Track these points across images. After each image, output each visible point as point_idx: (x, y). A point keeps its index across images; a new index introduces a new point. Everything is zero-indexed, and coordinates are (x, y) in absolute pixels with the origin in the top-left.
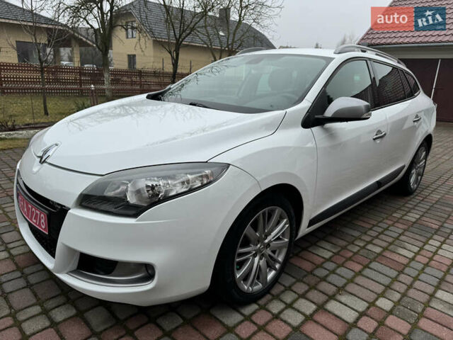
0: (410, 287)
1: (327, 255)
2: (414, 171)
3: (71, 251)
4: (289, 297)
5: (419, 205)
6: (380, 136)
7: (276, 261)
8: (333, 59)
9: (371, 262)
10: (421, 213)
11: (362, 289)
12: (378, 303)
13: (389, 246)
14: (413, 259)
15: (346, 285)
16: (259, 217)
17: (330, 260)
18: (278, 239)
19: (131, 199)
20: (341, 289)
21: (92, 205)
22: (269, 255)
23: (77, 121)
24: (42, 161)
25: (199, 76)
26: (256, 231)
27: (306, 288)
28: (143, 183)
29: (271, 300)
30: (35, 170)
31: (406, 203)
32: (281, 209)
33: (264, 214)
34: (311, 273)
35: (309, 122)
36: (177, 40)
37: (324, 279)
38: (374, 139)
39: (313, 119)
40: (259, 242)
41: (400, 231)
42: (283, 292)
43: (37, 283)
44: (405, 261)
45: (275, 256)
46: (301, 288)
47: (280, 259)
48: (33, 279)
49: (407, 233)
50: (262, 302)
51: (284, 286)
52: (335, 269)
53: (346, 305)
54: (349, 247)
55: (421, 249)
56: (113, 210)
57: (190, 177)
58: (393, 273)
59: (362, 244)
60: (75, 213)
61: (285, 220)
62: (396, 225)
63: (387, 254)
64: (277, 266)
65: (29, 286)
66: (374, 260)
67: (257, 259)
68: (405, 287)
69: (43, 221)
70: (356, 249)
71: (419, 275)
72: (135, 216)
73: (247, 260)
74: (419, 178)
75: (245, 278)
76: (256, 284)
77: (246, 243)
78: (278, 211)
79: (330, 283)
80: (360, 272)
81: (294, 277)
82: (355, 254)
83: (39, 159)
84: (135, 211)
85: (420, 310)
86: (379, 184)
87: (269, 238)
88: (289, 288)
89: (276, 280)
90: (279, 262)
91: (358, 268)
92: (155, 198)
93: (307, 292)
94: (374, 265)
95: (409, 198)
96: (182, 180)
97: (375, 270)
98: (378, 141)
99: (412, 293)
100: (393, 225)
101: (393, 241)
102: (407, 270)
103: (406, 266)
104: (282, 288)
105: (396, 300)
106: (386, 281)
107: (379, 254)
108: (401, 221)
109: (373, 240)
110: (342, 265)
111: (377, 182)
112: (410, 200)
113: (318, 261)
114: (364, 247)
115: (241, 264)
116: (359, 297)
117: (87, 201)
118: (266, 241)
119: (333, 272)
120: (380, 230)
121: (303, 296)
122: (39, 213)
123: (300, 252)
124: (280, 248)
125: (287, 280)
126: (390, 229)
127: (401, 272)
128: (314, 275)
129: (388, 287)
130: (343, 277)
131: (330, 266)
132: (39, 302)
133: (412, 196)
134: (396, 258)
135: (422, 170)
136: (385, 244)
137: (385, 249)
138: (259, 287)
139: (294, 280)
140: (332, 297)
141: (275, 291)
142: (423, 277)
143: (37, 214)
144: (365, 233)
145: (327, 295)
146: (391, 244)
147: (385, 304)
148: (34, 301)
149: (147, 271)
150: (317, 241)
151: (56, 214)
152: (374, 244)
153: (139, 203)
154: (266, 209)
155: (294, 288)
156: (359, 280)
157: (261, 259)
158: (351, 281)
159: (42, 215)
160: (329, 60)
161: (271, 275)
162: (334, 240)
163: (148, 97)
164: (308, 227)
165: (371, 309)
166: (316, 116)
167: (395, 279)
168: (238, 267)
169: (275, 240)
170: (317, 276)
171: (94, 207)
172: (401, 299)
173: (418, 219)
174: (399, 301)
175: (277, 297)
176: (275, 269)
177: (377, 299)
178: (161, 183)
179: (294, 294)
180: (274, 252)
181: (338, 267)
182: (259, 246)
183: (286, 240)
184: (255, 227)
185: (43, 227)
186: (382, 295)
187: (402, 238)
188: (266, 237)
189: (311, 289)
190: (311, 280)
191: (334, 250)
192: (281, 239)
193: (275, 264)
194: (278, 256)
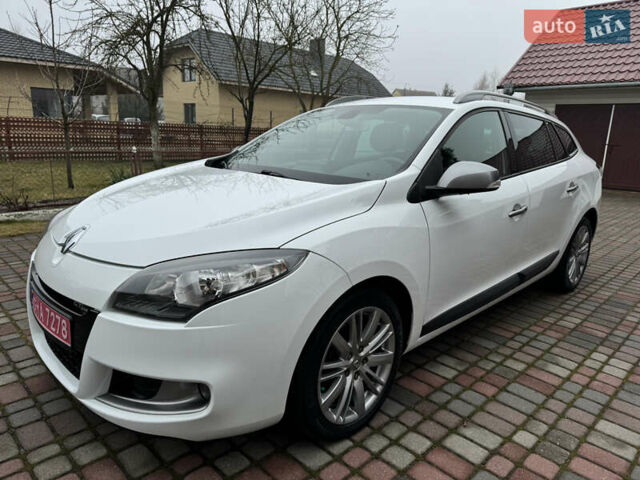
0: (562, 416)
1: (450, 374)
2: (573, 259)
3: (101, 368)
4: (394, 431)
5: (581, 305)
6: (519, 212)
7: (377, 382)
8: (451, 110)
9: (509, 384)
10: (583, 317)
11: (497, 420)
12: (516, 438)
13: (535, 361)
14: (568, 379)
15: (473, 414)
16: (350, 320)
17: (454, 380)
18: (379, 351)
19: (181, 298)
20: (467, 420)
21: (128, 307)
22: (367, 373)
23: (113, 197)
24: (65, 251)
25: (281, 133)
26: (347, 340)
27: (419, 418)
28: (195, 277)
29: (371, 434)
30: (55, 262)
31: (563, 303)
32: (381, 311)
33: (357, 316)
34: (427, 398)
35: (417, 194)
36: (251, 83)
37: (444, 406)
38: (511, 216)
39: (424, 190)
40: (351, 354)
41: (553, 341)
42: (387, 424)
43: (54, 415)
44: (556, 382)
45: (376, 375)
46: (412, 418)
47: (383, 379)
48: (49, 409)
49: (561, 344)
50: (357, 437)
51: (389, 416)
52: (460, 393)
53: (472, 441)
54: (481, 364)
55: (580, 365)
56: (157, 313)
57: (257, 268)
58: (540, 398)
59: (498, 359)
60: (107, 317)
61: (388, 326)
62: (548, 332)
63: (532, 372)
64: (379, 389)
65: (44, 418)
66: (514, 380)
67: (349, 378)
68: (555, 416)
69: (64, 329)
70: (490, 366)
71: (574, 400)
72: (184, 320)
73: (336, 378)
74: (581, 269)
75: (334, 404)
76: (350, 413)
77: (334, 355)
78: (377, 313)
79: (451, 411)
80: (494, 396)
81: (403, 404)
82: (488, 372)
83: (61, 248)
84: (184, 314)
85: (573, 446)
86: (522, 277)
87: (366, 350)
88: (396, 419)
89: (377, 408)
90: (381, 384)
91: (490, 391)
92: (211, 296)
93: (419, 423)
94: (514, 387)
95: (567, 297)
96: (246, 272)
97: (514, 394)
98: (516, 219)
99: (564, 424)
100: (542, 334)
101: (542, 355)
102: (558, 394)
103: (558, 388)
104: (386, 419)
105: (540, 433)
106: (529, 408)
107: (522, 373)
108: (555, 327)
109: (514, 353)
110: (470, 388)
111: (519, 274)
112: (567, 300)
113: (437, 382)
114: (501, 364)
115: (328, 385)
116: (489, 430)
117: (122, 301)
118: (362, 354)
119: (457, 397)
120: (524, 340)
121: (414, 429)
122: (59, 318)
123: (412, 371)
124: (383, 364)
125: (393, 408)
126: (538, 338)
127: (551, 396)
128: (431, 401)
129: (531, 417)
130: (470, 404)
131: (453, 389)
132: (58, 440)
133: (572, 294)
134: (545, 377)
135: (585, 259)
136: (530, 359)
137: (530, 366)
138: (353, 416)
139: (403, 408)
140: (454, 431)
141: (376, 423)
142: (580, 402)
143: (57, 320)
144: (504, 345)
145: (445, 427)
146: (538, 358)
147: (525, 439)
148: (51, 437)
149: (199, 394)
150: (438, 356)
151: (82, 319)
152: (515, 359)
153: (190, 303)
154: (361, 311)
155: (402, 419)
156: (492, 407)
157: (355, 378)
158: (481, 408)
159: (64, 321)
160: (446, 112)
161: (370, 401)
162: (461, 354)
163: (207, 164)
164: (422, 335)
165: (506, 445)
166: (427, 187)
167: (542, 406)
168: (323, 389)
169: (374, 353)
170: (435, 403)
171: (132, 308)
172: (548, 432)
173: (577, 325)
174: (545, 435)
175: (379, 431)
176: (376, 393)
177: (515, 433)
178: (218, 276)
179: (401, 426)
180: (374, 369)
181: (464, 391)
182: (352, 360)
183: (391, 353)
184: (346, 334)
185: (65, 337)
186: (523, 427)
187: (556, 350)
188: (362, 348)
189: (425, 419)
190: (425, 407)
191: (459, 368)
192: (383, 352)
193: (376, 386)
194: (380, 375)
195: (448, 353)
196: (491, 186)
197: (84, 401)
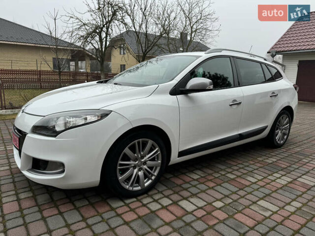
0: (242, 197)
1: (197, 177)
2: (279, 131)
3: (28, 157)
4: (156, 197)
5: (281, 154)
6: (236, 103)
7: (152, 175)
8: (202, 56)
9: (223, 183)
10: (279, 159)
11: (209, 196)
12: (214, 204)
13: (242, 175)
14: (255, 183)
15: (199, 193)
16: (135, 144)
17: (197, 180)
18: (153, 160)
20: (194, 195)
22: (146, 169)
24: (23, 112)
26: (135, 153)
29: (146, 197)
30: (20, 116)
31: (272, 152)
32: (152, 141)
33: (139, 143)
34: (180, 186)
35: (175, 92)
36: (144, 53)
37: (186, 189)
38: (231, 105)
39: (179, 91)
40: (137, 159)
41: (256, 168)
42: (156, 194)
43: (18, 181)
44: (248, 184)
45: (152, 172)
46: (168, 192)
49: (260, 169)
50: (139, 198)
51: (158, 191)
53: (192, 203)
54: (214, 174)
55: (265, 178)
58: (234, 189)
59: (224, 173)
60: (30, 136)
61: (157, 149)
62: (256, 164)
63: (238, 179)
64: (153, 178)
65: (14, 182)
66: (227, 182)
67: (136, 171)
68: (239, 197)
69: (18, 142)
70: (218, 175)
71: (253, 191)
72: (55, 136)
73: (128, 169)
74: (285, 137)
76: (136, 186)
78: (150, 142)
79: (188, 191)
80: (213, 187)
81: (167, 187)
82: (216, 178)
85: (240, 209)
86: (241, 137)
87: (145, 158)
88: (161, 192)
89: (152, 187)
91: (212, 185)
93: (171, 194)
94: (225, 185)
95: (276, 150)
96: (83, 118)
97: (224, 187)
98: (234, 107)
99: (241, 200)
100: (253, 164)
101: (247, 173)
102: (246, 189)
103: (247, 186)
104: (156, 192)
105: (227, 203)
106: (227, 193)
107: (233, 179)
108: (261, 162)
109: (233, 171)
110: (203, 183)
111: (240, 135)
113: (188, 180)
114: (224, 175)
115: (123, 171)
116: (202, 200)
117: (37, 129)
118: (143, 160)
119: (195, 186)
120: (242, 166)
121: (167, 197)
122: (16, 138)
123: (179, 175)
124: (156, 167)
125: (161, 188)
126: (250, 166)
127: (242, 189)
129: (227, 196)
130: (199, 189)
131: (196, 183)
132: (16, 190)
133: (279, 149)
134: (243, 182)
135: (287, 132)
136: (239, 174)
138: (138, 188)
140: (185, 199)
141: (151, 193)
142: (255, 192)
144: (230, 167)
145: (183, 197)
146: (244, 174)
147: (218, 204)
148: (13, 189)
150: (194, 170)
152: (232, 174)
154: (140, 140)
155: (164, 192)
156: (210, 191)
157: (139, 171)
158: (204, 191)
160: (198, 57)
161: (148, 183)
163: (98, 82)
164: (178, 157)
165: (207, 206)
167: (235, 193)
168: (120, 172)
169: (150, 160)
170: (183, 188)
172: (231, 203)
173: (274, 162)
175: (151, 196)
176: (152, 179)
177: (215, 202)
179: (162, 195)
180: (151, 168)
181: (200, 184)
182: (137, 162)
183: (160, 162)
184: (133, 149)
185: (18, 145)
186: (220, 200)
187: (255, 171)
188: (142, 157)
189: (174, 193)
190: (177, 189)
191: (202, 175)
192: (155, 161)
193: (152, 176)
194: (154, 172)
195: (200, 169)
196: (207, 88)
197: (22, 172)
